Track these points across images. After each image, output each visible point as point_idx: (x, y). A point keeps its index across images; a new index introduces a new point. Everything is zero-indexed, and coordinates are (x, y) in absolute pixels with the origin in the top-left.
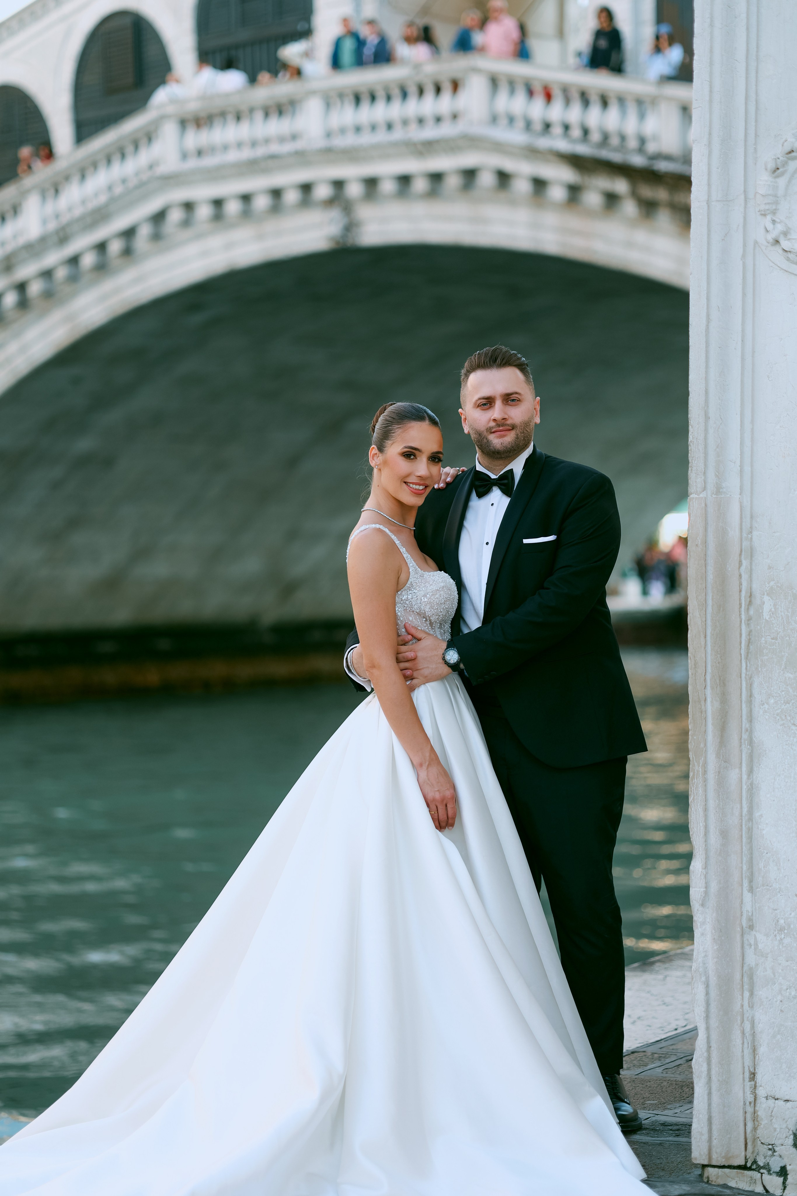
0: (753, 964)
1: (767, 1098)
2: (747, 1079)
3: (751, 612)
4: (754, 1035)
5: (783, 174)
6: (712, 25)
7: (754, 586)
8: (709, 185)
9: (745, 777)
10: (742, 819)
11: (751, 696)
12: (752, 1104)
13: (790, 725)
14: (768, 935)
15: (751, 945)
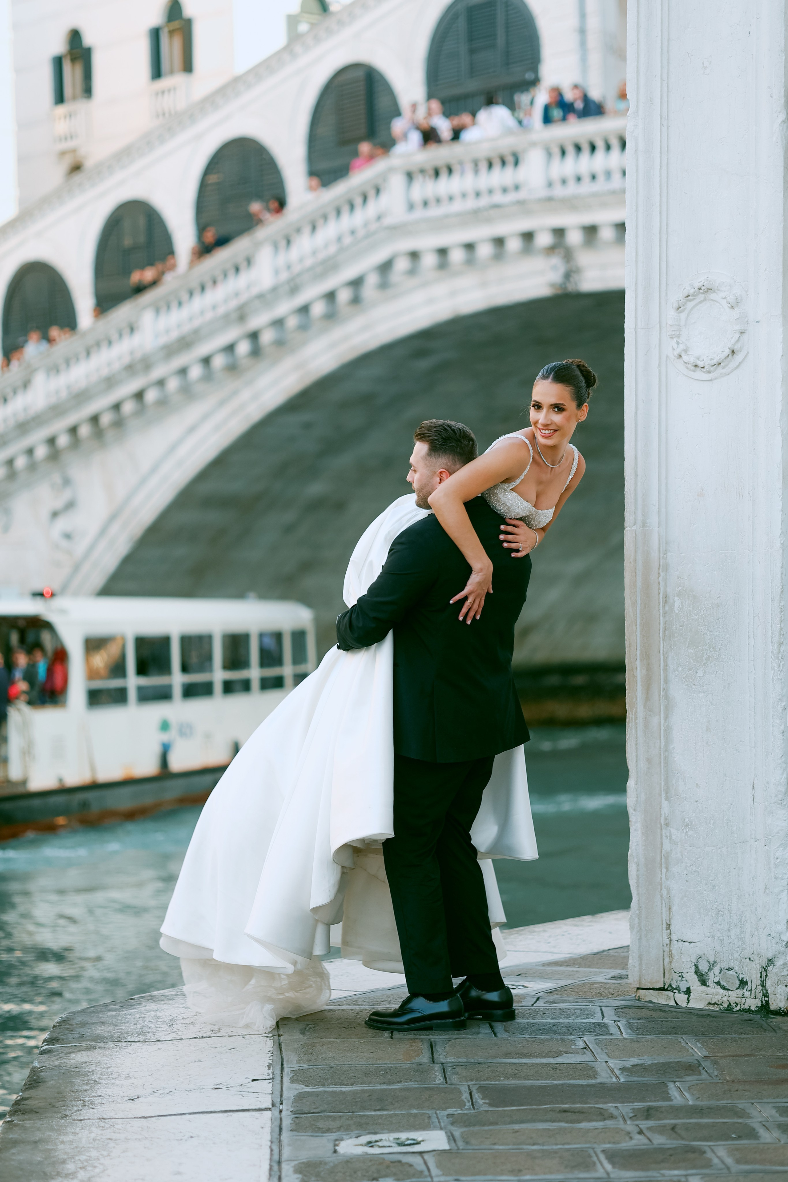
0: (668, 850)
1: (678, 941)
2: (665, 928)
3: (667, 608)
4: (669, 898)
5: (684, 310)
6: (637, 210)
7: (668, 590)
8: (636, 318)
9: (662, 721)
10: (660, 750)
11: (666, 665)
12: (668, 946)
13: (692, 685)
14: (677, 829)
15: (667, 837)
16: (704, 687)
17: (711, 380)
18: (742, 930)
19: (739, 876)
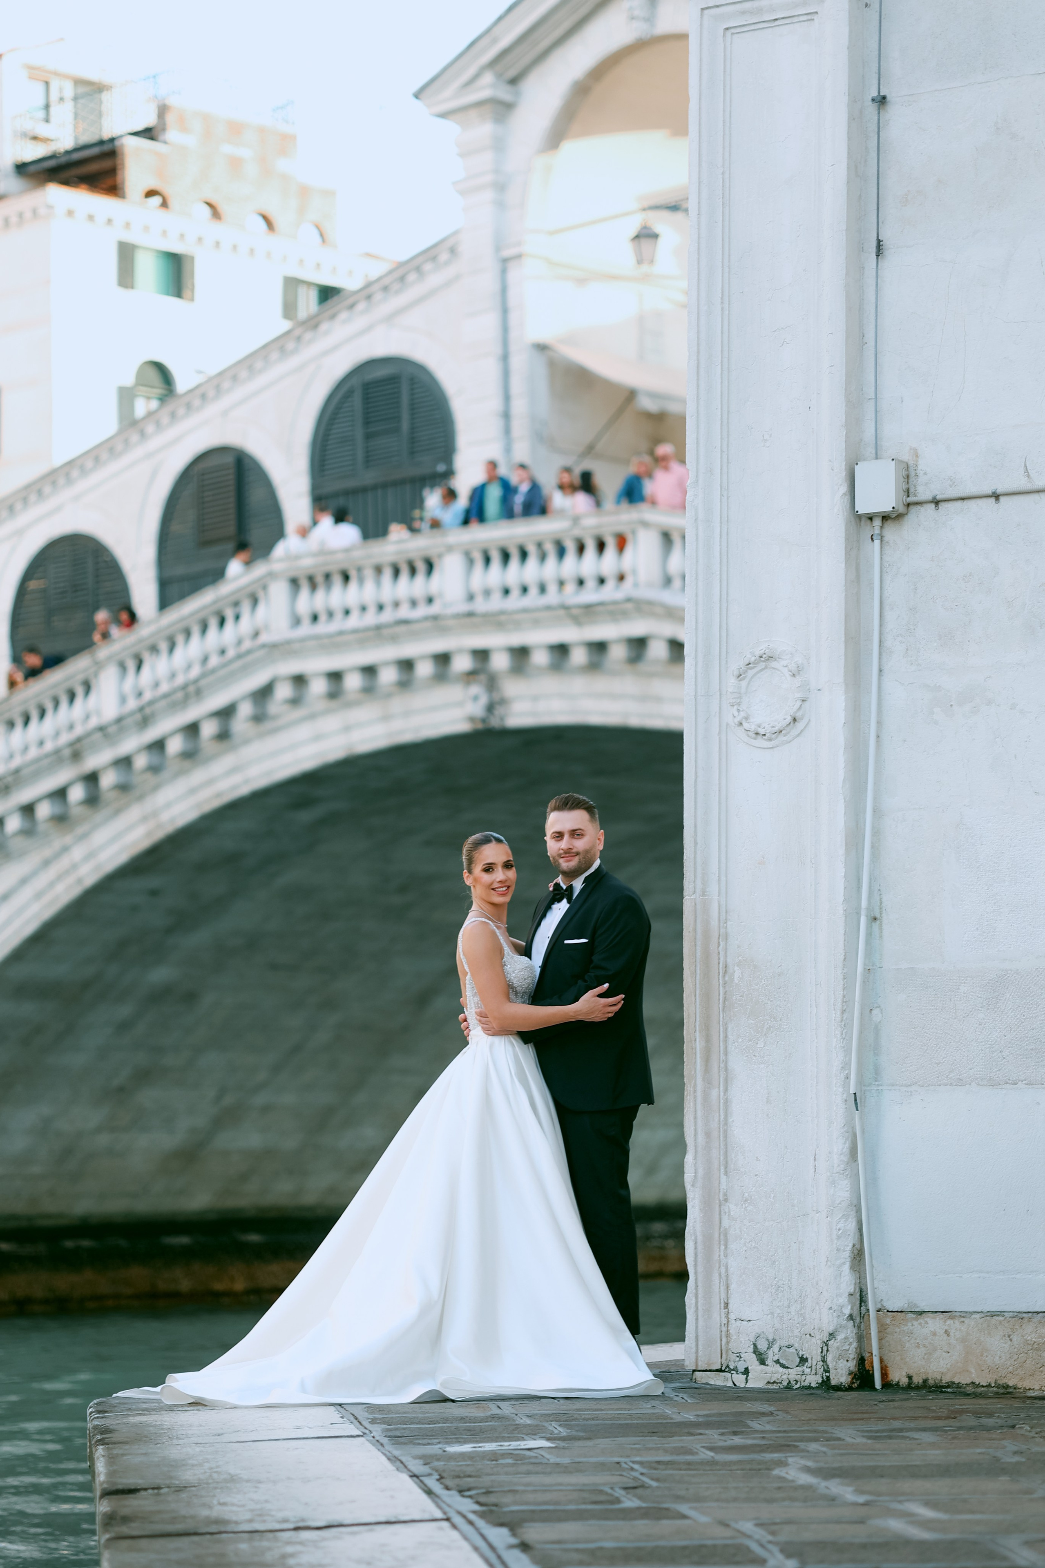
0: (727, 1226)
1: (735, 1320)
2: (722, 1308)
3: (727, 979)
4: (727, 1276)
5: (744, 679)
6: (697, 579)
7: (728, 960)
8: (696, 685)
9: (722, 1094)
10: (720, 1124)
11: (726, 1037)
12: (726, 1325)
13: (752, 1056)
14: (736, 1205)
15: (725, 1213)
16: (765, 1058)
17: (772, 748)
18: (802, 1305)
19: (799, 1250)
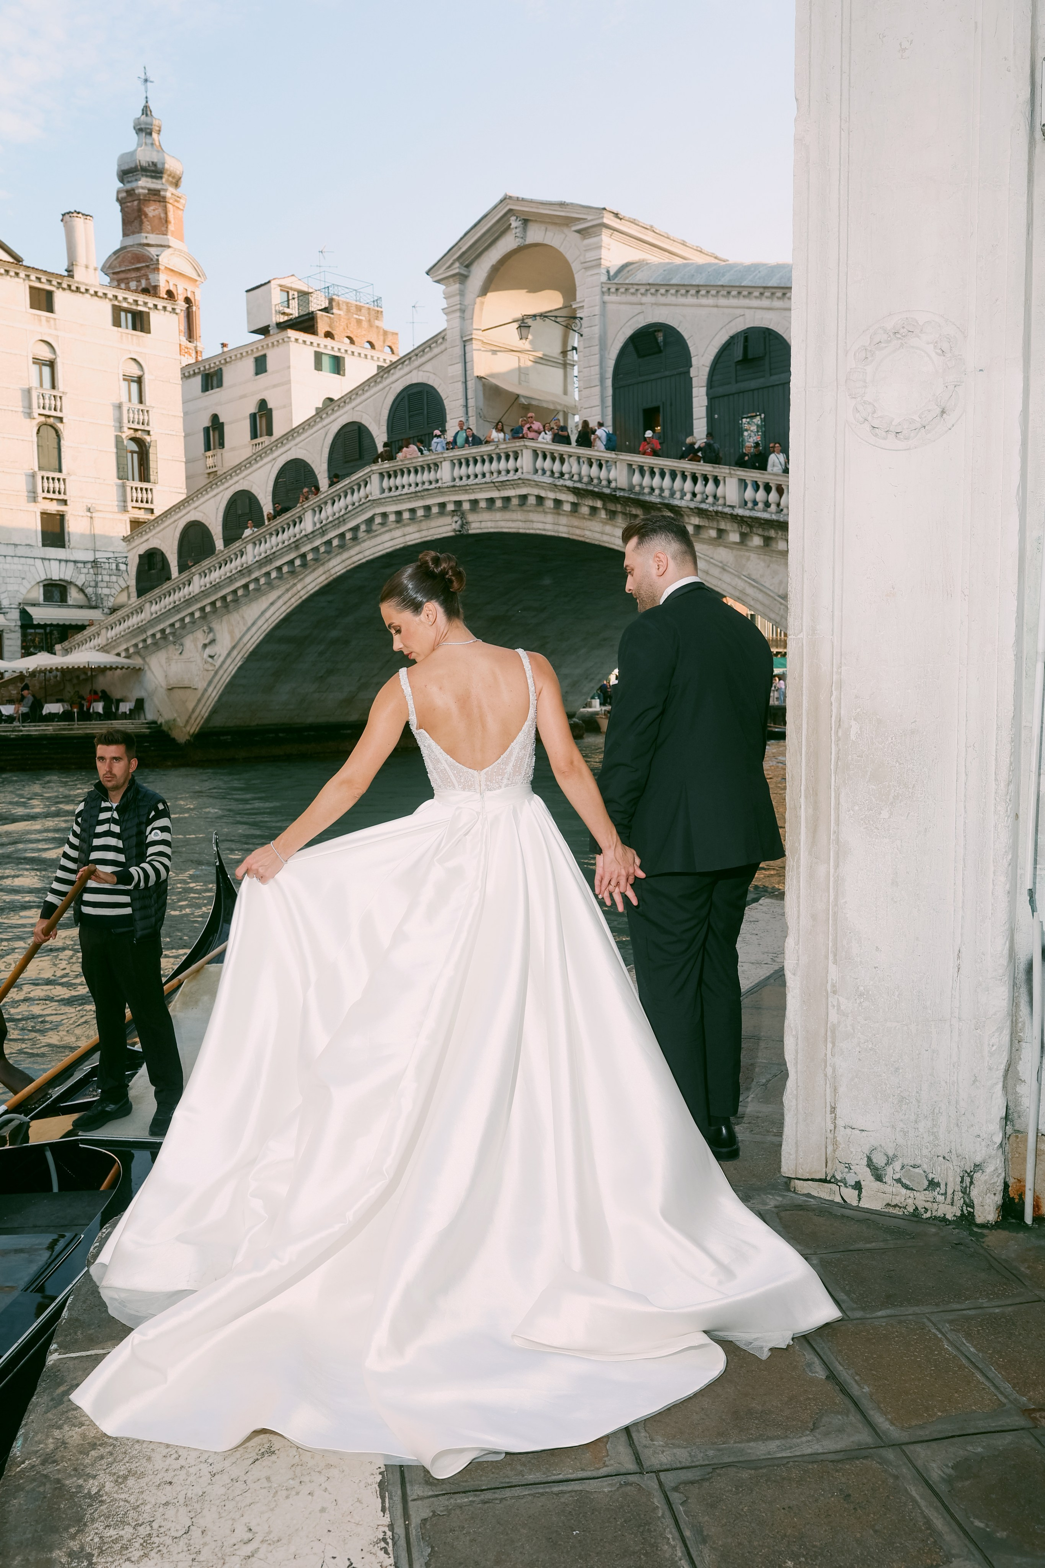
0: (836, 1022)
1: (845, 1127)
2: (829, 1113)
3: (840, 734)
4: (835, 1078)
5: (871, 361)
7: (843, 712)
8: (806, 373)
9: (832, 871)
10: (829, 905)
11: (838, 804)
12: (832, 1132)
13: (872, 828)
14: (849, 999)
15: (834, 1006)
16: (891, 831)
17: (908, 449)
18: (935, 1123)
19: (932, 1059)
